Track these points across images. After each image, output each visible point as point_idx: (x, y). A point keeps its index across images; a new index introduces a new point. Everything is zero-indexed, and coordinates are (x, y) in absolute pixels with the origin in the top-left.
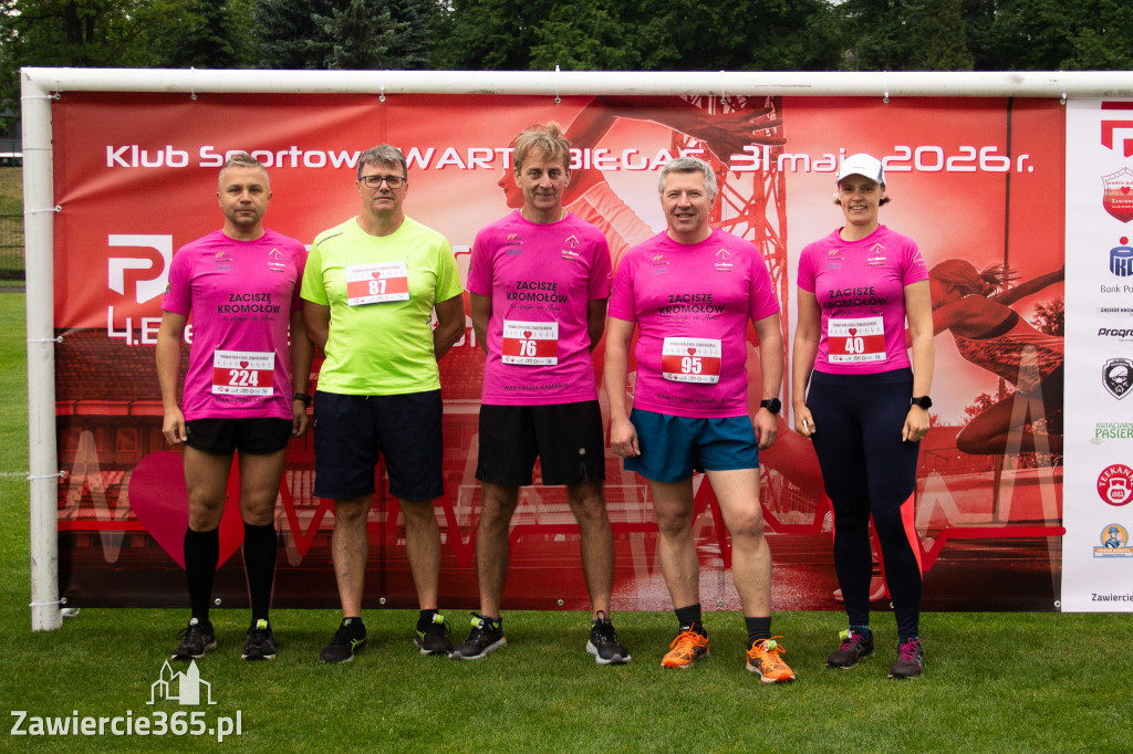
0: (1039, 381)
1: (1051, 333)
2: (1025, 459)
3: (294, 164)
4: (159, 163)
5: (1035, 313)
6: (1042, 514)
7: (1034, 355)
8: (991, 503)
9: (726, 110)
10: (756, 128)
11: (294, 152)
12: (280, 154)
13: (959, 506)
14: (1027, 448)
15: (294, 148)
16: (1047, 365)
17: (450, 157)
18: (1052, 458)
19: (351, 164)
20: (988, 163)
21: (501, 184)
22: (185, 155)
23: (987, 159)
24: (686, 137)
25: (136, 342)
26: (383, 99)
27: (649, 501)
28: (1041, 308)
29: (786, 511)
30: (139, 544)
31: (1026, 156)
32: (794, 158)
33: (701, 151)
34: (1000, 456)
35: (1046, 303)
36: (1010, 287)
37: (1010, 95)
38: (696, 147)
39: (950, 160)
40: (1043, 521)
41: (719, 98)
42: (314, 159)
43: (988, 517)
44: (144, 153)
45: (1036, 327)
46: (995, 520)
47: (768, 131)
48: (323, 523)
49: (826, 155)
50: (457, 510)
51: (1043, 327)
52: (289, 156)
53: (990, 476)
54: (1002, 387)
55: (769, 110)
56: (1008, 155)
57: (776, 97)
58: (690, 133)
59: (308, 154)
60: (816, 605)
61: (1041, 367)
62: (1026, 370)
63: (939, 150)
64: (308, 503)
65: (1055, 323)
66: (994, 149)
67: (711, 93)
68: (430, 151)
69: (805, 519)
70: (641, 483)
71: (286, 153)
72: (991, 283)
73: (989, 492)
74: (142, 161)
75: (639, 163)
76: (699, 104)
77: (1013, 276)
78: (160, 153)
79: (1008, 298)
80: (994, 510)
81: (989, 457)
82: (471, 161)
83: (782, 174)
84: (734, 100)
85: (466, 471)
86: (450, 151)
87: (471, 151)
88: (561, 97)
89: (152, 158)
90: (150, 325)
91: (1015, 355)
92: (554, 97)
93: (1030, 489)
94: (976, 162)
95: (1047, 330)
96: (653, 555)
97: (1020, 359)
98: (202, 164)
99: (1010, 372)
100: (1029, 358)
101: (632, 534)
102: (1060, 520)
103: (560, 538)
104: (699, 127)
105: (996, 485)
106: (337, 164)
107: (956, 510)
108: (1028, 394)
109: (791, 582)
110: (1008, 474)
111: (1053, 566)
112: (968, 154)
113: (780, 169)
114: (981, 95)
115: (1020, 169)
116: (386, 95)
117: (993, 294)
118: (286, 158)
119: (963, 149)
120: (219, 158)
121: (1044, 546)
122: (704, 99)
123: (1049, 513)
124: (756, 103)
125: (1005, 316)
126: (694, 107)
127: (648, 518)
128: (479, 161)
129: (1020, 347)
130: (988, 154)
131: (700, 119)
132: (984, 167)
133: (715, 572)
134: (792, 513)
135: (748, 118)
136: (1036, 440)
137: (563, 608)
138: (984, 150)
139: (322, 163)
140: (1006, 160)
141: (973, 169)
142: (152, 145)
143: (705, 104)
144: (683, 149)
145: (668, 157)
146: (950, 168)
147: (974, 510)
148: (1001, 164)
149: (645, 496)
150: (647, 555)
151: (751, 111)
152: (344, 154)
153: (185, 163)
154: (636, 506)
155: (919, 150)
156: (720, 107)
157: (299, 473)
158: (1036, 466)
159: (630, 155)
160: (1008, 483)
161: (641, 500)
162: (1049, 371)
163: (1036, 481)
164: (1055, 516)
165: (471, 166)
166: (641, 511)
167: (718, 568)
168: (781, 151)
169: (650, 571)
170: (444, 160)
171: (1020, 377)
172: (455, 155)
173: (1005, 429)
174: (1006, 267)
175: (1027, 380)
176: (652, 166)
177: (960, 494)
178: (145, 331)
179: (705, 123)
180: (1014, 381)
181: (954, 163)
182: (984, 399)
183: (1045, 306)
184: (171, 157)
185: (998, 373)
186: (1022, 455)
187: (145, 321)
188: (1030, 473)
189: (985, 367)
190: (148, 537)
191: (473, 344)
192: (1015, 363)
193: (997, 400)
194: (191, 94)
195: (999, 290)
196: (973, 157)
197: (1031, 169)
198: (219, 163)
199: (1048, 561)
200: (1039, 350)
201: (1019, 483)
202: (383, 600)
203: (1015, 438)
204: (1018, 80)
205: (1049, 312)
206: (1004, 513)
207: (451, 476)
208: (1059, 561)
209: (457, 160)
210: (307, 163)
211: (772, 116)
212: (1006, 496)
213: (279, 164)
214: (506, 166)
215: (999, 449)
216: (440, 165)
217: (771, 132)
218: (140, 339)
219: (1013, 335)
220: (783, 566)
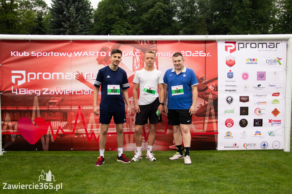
0: (213, 101)
1: (215, 91)
2: (210, 118)
3: (52, 55)
4: (22, 55)
5: (212, 86)
6: (213, 129)
7: (211, 95)
8: (203, 127)
9: (145, 44)
10: (152, 47)
11: (52, 53)
12: (49, 53)
13: (196, 128)
14: (210, 115)
15: (52, 52)
16: (214, 98)
17: (86, 54)
18: (216, 117)
19: (64, 55)
20: (201, 55)
21: (97, 59)
22: (28, 53)
23: (201, 54)
24: (136, 49)
25: (18, 94)
26: (71, 41)
27: (129, 127)
28: (213, 85)
29: (158, 129)
30: (19, 137)
31: (209, 53)
32: (160, 54)
33: (140, 52)
34: (204, 117)
35: (214, 84)
36: (206, 81)
37: (205, 40)
38: (139, 51)
39: (193, 54)
40: (214, 131)
41: (143, 41)
42: (56, 54)
43: (202, 130)
44: (19, 53)
45: (212, 89)
46: (204, 131)
47: (154, 48)
48: (59, 132)
49: (166, 53)
50: (88, 130)
51: (213, 90)
52: (51, 54)
53: (202, 121)
54: (205, 102)
55: (154, 44)
56: (205, 53)
57: (155, 41)
58: (137, 48)
59: (55, 53)
60: (165, 149)
61: (213, 98)
62: (210, 99)
63: (191, 52)
64: (56, 128)
65: (216, 88)
66: (202, 52)
67: (142, 40)
68: (81, 52)
69: (163, 131)
70: (127, 123)
71: (50, 53)
72: (202, 80)
73: (202, 125)
74: (19, 55)
75: (126, 55)
76: (139, 42)
77: (207, 78)
78: (23, 53)
79: (206, 84)
80: (203, 129)
81: (202, 117)
82: (90, 54)
83: (157, 57)
84: (147, 42)
85: (90, 121)
86: (86, 52)
87: (90, 52)
88: (110, 41)
89: (21, 54)
90: (21, 90)
91: (208, 95)
92: (108, 41)
93: (211, 124)
94: (199, 54)
95: (214, 90)
96: (130, 139)
97: (208, 96)
98: (32, 55)
99: (206, 99)
100: (210, 96)
101: (125, 134)
102: (217, 131)
103: (110, 135)
104: (139, 47)
105: (204, 123)
106: (61, 55)
107: (195, 129)
108: (210, 104)
109: (160, 145)
110: (206, 121)
111: (216, 140)
112: (197, 53)
113: (157, 56)
114: (199, 40)
115: (208, 56)
116: (72, 40)
117: (203, 82)
118: (50, 54)
119: (196, 52)
120: (36, 54)
121: (214, 136)
122: (140, 41)
123: (215, 129)
124: (151, 42)
125: (205, 87)
126: (138, 43)
127: (129, 131)
128: (92, 55)
129: (208, 94)
130: (201, 53)
131: (139, 46)
132: (200, 55)
133: (144, 143)
134: (160, 130)
135: (150, 45)
136: (212, 114)
137: (111, 150)
138: (200, 52)
139: (58, 55)
140: (205, 54)
141: (198, 56)
142: (21, 51)
143: (140, 43)
144: (136, 52)
145: (133, 53)
146: (193, 56)
147: (199, 129)
148: (204, 55)
149: (128, 126)
150: (129, 139)
151: (150, 44)
152: (63, 53)
153: (28, 55)
154: (126, 128)
155: (186, 52)
156: (144, 43)
157: (54, 122)
158: (212, 119)
159: (124, 53)
160: (206, 123)
161: (127, 127)
162: (215, 99)
163: (212, 122)
164: (216, 130)
165: (90, 56)
166: (127, 130)
167: (144, 142)
168: (157, 52)
169: (129, 142)
170: (84, 54)
171: (209, 100)
172: (87, 53)
173: (206, 111)
174: (205, 77)
175: (210, 101)
176: (129, 55)
177: (196, 125)
178: (20, 91)
179: (140, 46)
180: (207, 101)
181: (194, 55)
182: (201, 105)
183: (214, 85)
184: (25, 54)
185: (204, 99)
186: (209, 117)
187: (20, 89)
188: (211, 121)
189: (201, 98)
190: (21, 136)
191: (91, 94)
192: (208, 97)
193: (204, 105)
194: (29, 40)
195: (204, 82)
196: (198, 53)
197: (210, 56)
198: (36, 55)
199: (215, 140)
200: (212, 94)
201: (209, 123)
202: (72, 149)
203: (208, 113)
204: (207, 37)
205: (215, 86)
206: (205, 129)
207: (86, 122)
208: (217, 139)
209: (87, 54)
210: (55, 55)
211: (155, 45)
212: (206, 126)
213: (49, 55)
214: (98, 55)
215: (204, 116)
216: (83, 55)
217: (155, 48)
218: (19, 93)
219: (207, 91)
220: (158, 141)
